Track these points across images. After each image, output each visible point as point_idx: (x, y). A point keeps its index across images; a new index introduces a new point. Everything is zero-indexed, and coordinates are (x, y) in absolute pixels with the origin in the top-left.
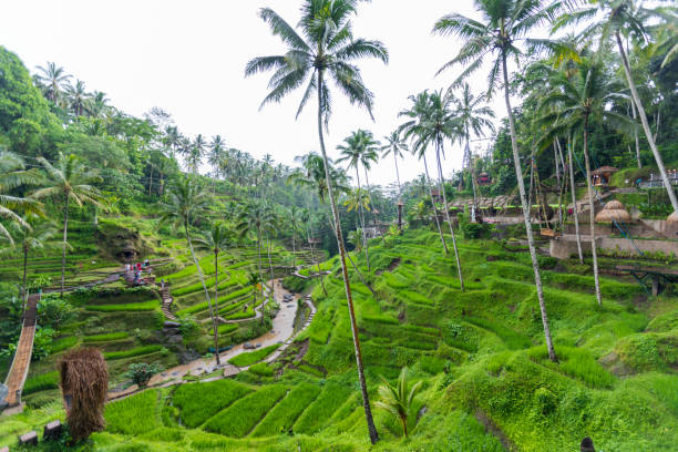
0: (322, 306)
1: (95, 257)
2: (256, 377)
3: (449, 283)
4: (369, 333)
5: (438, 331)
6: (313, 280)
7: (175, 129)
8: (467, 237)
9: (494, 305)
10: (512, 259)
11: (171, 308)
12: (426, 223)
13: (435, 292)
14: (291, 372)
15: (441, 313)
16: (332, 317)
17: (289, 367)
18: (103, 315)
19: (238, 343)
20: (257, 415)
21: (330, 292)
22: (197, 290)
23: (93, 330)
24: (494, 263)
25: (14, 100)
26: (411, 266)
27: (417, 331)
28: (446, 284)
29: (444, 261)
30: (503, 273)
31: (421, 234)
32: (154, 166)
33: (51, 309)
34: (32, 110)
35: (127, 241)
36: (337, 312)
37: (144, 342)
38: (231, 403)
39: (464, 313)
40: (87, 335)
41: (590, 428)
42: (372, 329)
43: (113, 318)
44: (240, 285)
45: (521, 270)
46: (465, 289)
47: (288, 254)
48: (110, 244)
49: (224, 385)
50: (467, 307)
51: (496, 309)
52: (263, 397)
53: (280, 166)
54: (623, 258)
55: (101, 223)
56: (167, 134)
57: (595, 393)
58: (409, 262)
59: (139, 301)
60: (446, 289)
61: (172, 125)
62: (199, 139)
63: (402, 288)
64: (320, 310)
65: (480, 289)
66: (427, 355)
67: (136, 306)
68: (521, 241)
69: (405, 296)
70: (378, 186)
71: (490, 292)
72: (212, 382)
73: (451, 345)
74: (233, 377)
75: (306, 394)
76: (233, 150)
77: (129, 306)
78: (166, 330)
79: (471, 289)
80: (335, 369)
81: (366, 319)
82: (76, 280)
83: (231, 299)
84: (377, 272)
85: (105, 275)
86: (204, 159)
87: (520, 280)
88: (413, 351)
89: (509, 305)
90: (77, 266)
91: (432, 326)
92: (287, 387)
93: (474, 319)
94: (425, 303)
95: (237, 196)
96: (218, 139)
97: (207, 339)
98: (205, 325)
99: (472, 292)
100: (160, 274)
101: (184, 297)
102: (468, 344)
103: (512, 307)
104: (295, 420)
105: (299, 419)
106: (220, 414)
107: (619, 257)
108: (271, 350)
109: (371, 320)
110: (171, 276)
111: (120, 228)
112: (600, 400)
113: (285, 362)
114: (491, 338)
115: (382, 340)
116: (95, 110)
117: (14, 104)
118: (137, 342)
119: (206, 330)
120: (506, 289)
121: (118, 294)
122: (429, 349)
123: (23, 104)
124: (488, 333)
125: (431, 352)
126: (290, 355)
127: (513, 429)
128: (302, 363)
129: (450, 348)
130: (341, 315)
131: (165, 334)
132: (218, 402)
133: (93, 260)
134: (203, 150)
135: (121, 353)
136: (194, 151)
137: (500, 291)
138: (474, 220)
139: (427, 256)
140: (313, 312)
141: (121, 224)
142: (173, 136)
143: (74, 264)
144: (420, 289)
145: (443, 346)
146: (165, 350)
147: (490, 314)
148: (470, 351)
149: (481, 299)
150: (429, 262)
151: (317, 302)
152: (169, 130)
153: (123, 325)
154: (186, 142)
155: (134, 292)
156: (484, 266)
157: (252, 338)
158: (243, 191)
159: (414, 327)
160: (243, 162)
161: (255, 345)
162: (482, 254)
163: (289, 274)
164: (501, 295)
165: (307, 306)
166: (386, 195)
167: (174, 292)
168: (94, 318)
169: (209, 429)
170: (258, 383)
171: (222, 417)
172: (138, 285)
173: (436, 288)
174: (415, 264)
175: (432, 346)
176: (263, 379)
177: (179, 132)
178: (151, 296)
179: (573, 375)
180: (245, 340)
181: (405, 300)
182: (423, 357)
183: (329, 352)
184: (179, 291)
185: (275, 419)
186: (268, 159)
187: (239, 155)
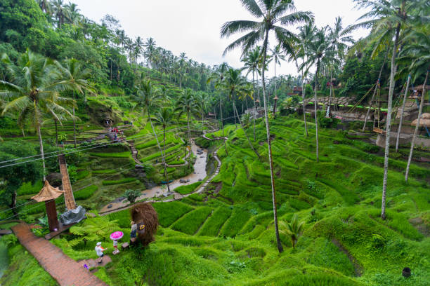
0: (225, 161)
1: (88, 123)
2: (193, 201)
3: (309, 156)
4: (258, 182)
5: (299, 184)
6: (216, 142)
7: (123, 32)
8: (322, 126)
9: (336, 172)
10: (350, 144)
11: (137, 156)
12: (292, 112)
13: (299, 161)
14: (213, 200)
15: (303, 174)
16: (233, 169)
17: (211, 197)
18: (101, 159)
19: (176, 179)
20: (199, 223)
21: (229, 152)
22: (150, 146)
23: (96, 168)
24: (338, 145)
25: (25, 13)
26: (281, 141)
27: (287, 183)
28: (307, 157)
29: (305, 141)
30: (343, 153)
31: (288, 120)
32: (114, 61)
33: (72, 155)
34: (37, 20)
35: (106, 113)
36: (236, 166)
37: (126, 176)
38: (183, 215)
39: (317, 176)
40: (94, 170)
41: (405, 259)
42: (261, 180)
43: (106, 161)
44: (173, 143)
45: (355, 152)
46: (319, 161)
47: (197, 122)
48: (96, 115)
49: (177, 205)
50: (319, 172)
51: (336, 175)
52: (200, 214)
53: (190, 61)
54: (424, 151)
55: (88, 100)
56: (117, 36)
57: (410, 242)
58: (280, 138)
59: (119, 152)
60: (307, 160)
61: (120, 29)
62: (138, 40)
63: (278, 156)
64: (224, 163)
65: (327, 161)
66: (293, 198)
67: (118, 155)
68: (358, 133)
69: (280, 162)
71: (334, 164)
72: (169, 202)
73: (308, 194)
74: (180, 200)
75: (224, 214)
76: (160, 48)
77: (114, 155)
78: (137, 170)
79: (323, 161)
80: (238, 201)
81: (257, 175)
82: (81, 137)
83: (170, 152)
84: (260, 143)
85: (97, 135)
86: (141, 55)
87: (354, 158)
88: (284, 195)
89: (344, 173)
90: (79, 128)
91: (297, 181)
92: (212, 208)
93: (323, 180)
94: (293, 167)
95: (164, 82)
96: (151, 40)
97: (159, 176)
98: (157, 167)
99: (323, 163)
100: (127, 135)
101: (143, 150)
102: (318, 194)
103: (347, 174)
104: (220, 227)
105: (223, 227)
106: (179, 220)
107: (422, 150)
108: (197, 185)
109: (261, 175)
110: (134, 137)
111: (100, 105)
112: (412, 247)
113: (208, 194)
114: (334, 192)
115: (266, 187)
116: (72, 18)
117: (25, 16)
118: (122, 176)
119: (158, 170)
120: (344, 164)
121: (107, 147)
122: (294, 194)
123: (31, 16)
124: (331, 189)
125: (295, 196)
126: (210, 190)
127: (356, 251)
128: (218, 195)
129: (307, 196)
130: (239, 169)
131: (136, 172)
132: (176, 214)
133: (87, 124)
134: (141, 48)
135: (113, 181)
136: (136, 48)
137: (340, 164)
138: (327, 116)
139: (293, 136)
140: (220, 164)
141: (99, 101)
142: (121, 37)
143: (77, 126)
144: (289, 158)
145: (303, 194)
146: (138, 181)
147: (333, 177)
148: (320, 198)
149: (328, 168)
150: (294, 141)
151: (221, 158)
152: (118, 32)
153: (112, 166)
154: (130, 42)
155: (115, 146)
156: (331, 147)
157: (184, 176)
158: (166, 78)
159: (286, 181)
160: (166, 57)
161: (186, 180)
162: (331, 139)
163: (199, 135)
164: (340, 167)
165: (215, 159)
167: (138, 146)
168: (96, 161)
169: (175, 229)
170: (195, 205)
171: (180, 223)
172: (117, 142)
173: (300, 159)
174: (284, 140)
175: (296, 193)
176: (197, 202)
177: (125, 34)
178: (125, 149)
179: (396, 229)
180: (180, 177)
181: (280, 165)
182: (291, 199)
183: (235, 191)
184: (140, 146)
185: (210, 226)
186: (183, 56)
187: (164, 52)
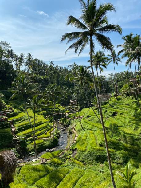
11: (15, 132)
13: (136, 129)
22: (24, 125)
26: (122, 116)
53: (57, 66)
56: (8, 53)
58: (121, 114)
61: (10, 49)
62: (22, 55)
64: (80, 135)
70: (104, 76)
76: (36, 59)
83: (39, 129)
84: (106, 118)
86: (23, 64)
94: (131, 134)
96: (30, 55)
97: (30, 147)
100: (9, 117)
101: (19, 127)
108: (59, 152)
110: (13, 118)
113: (67, 158)
119: (30, 142)
126: (68, 155)
128: (74, 159)
134: (23, 60)
136: (20, 60)
140: (77, 136)
142: (10, 54)
151: (78, 131)
152: (8, 51)
154: (16, 56)
165: (73, 133)
166: (107, 80)
173: (136, 127)
177: (13, 52)
186: (52, 63)
187: (39, 62)
